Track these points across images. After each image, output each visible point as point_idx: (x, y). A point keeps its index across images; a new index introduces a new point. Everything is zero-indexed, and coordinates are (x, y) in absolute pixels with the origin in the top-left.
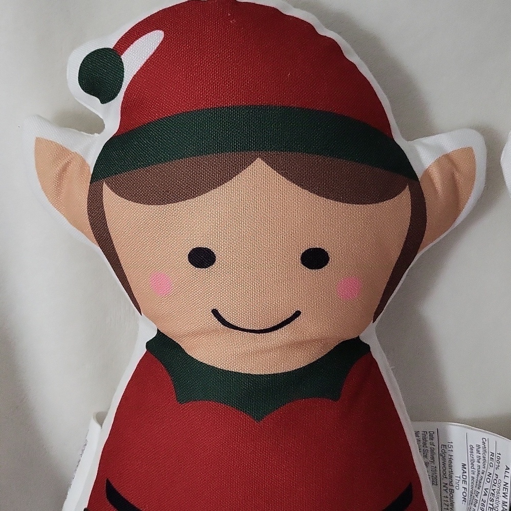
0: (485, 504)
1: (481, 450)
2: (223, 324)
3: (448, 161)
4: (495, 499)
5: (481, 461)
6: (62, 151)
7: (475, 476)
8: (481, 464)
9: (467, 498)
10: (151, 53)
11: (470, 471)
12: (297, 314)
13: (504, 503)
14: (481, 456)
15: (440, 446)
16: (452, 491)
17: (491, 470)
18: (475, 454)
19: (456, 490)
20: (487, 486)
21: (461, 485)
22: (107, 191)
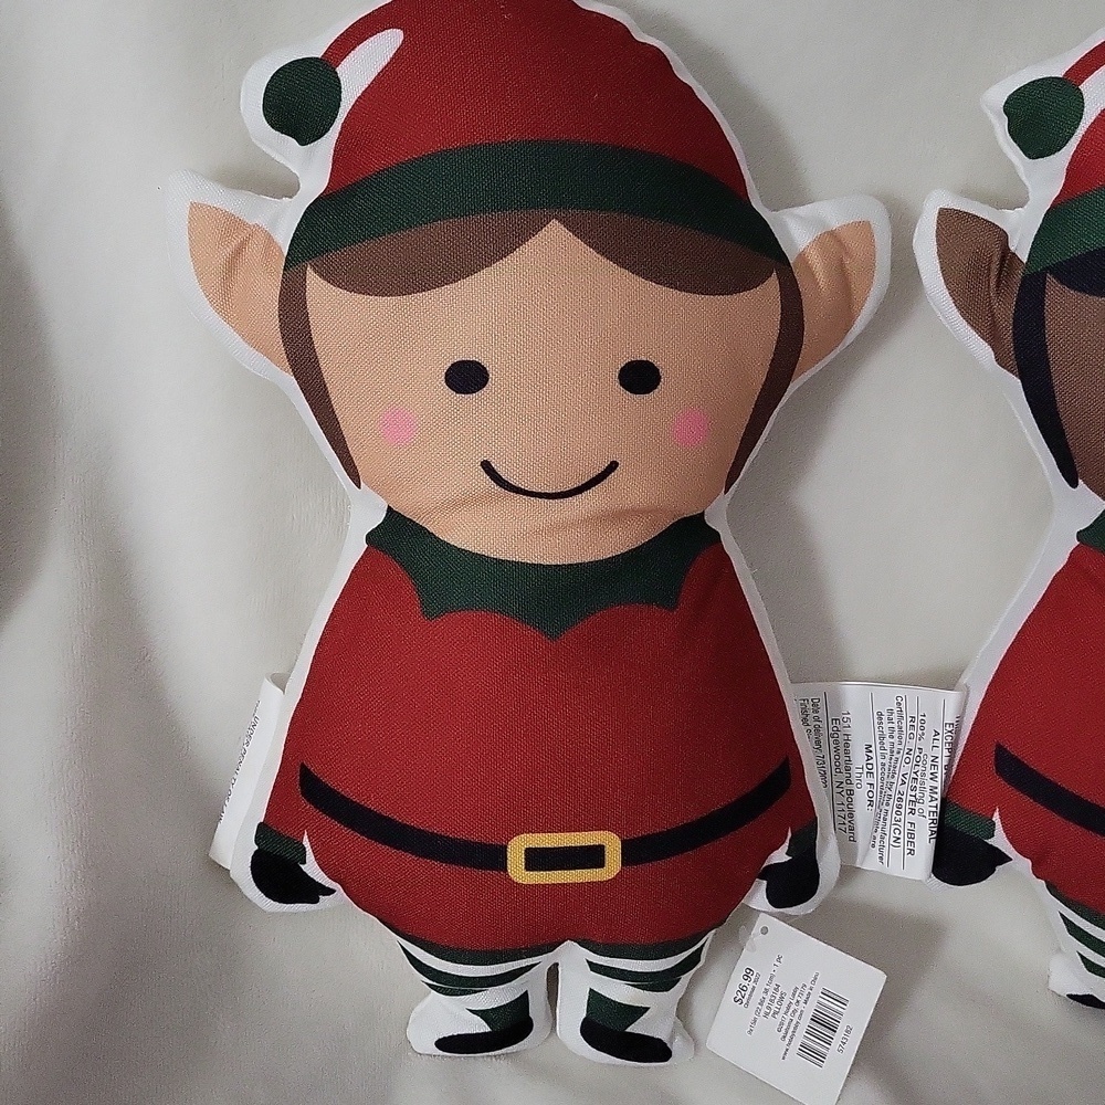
0: (904, 797)
1: (895, 717)
2: (498, 484)
3: (832, 241)
4: (918, 786)
5: (896, 734)
6: (233, 223)
7: (886, 761)
8: (896, 740)
9: (874, 799)
10: (384, 64)
11: (878, 754)
12: (613, 466)
13: (933, 789)
14: (895, 725)
15: (830, 720)
16: (851, 793)
17: (912, 744)
18: (886, 725)
19: (856, 790)
20: (906, 769)
21: (865, 779)
22: (313, 280)
